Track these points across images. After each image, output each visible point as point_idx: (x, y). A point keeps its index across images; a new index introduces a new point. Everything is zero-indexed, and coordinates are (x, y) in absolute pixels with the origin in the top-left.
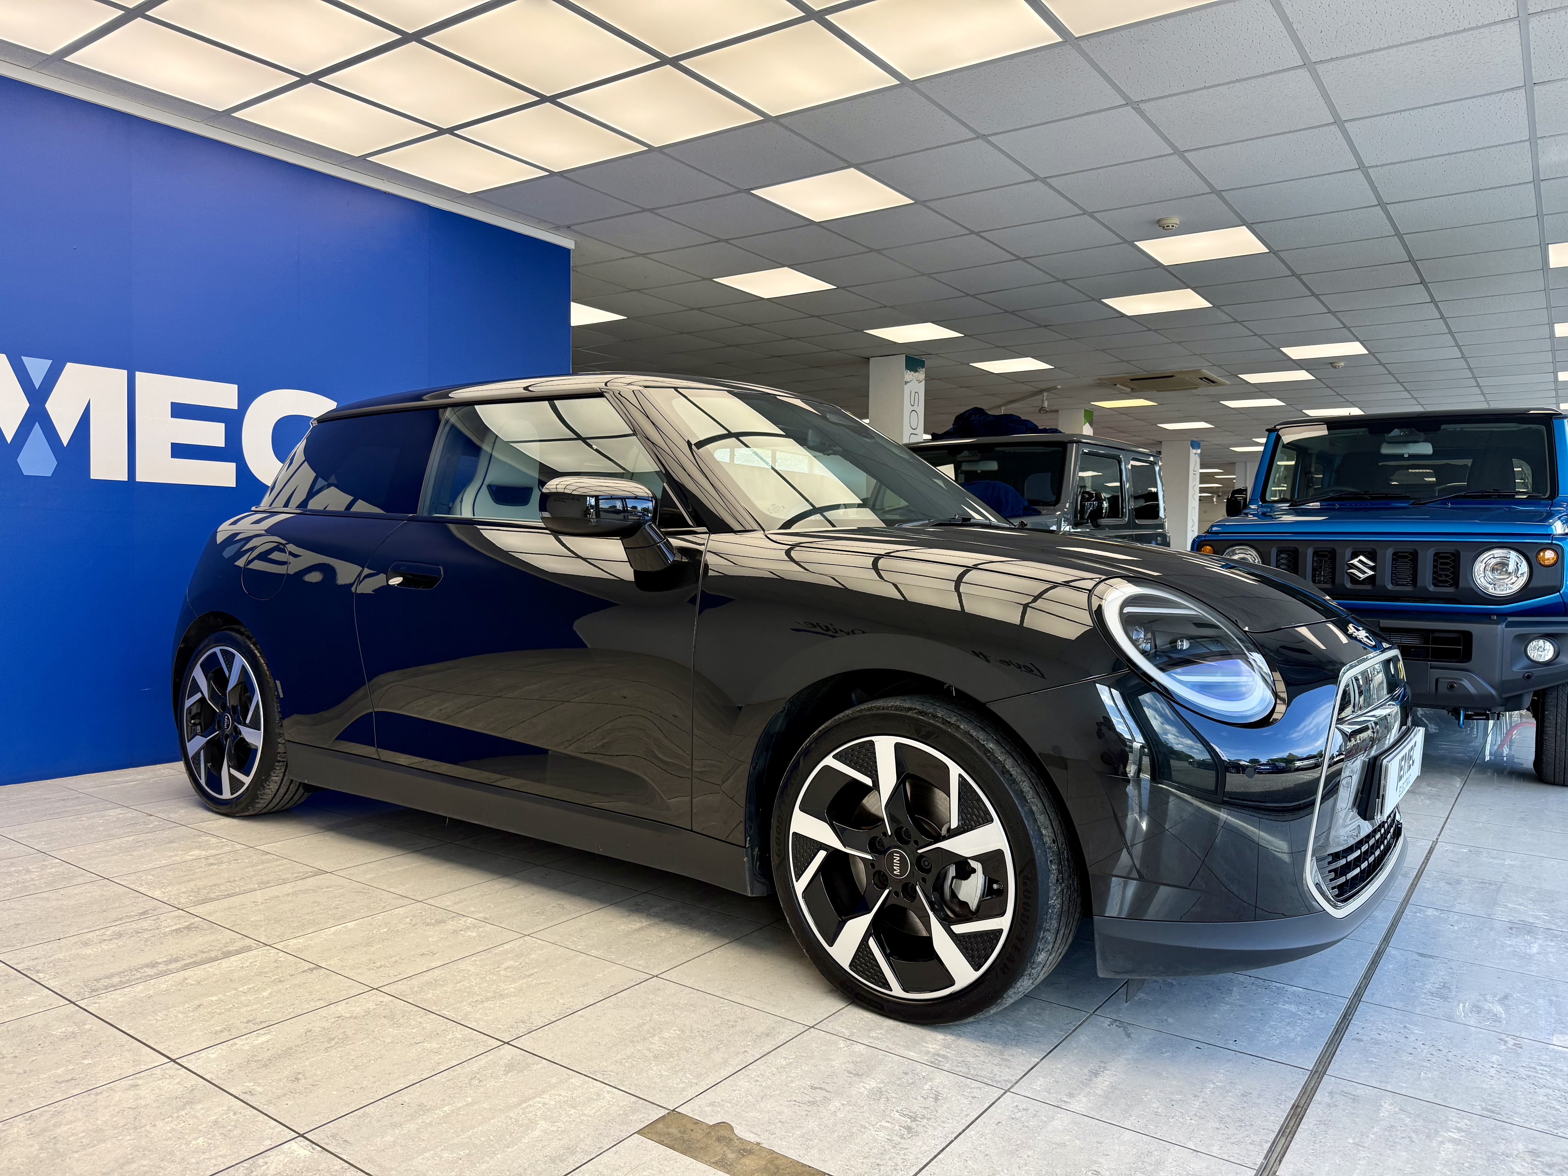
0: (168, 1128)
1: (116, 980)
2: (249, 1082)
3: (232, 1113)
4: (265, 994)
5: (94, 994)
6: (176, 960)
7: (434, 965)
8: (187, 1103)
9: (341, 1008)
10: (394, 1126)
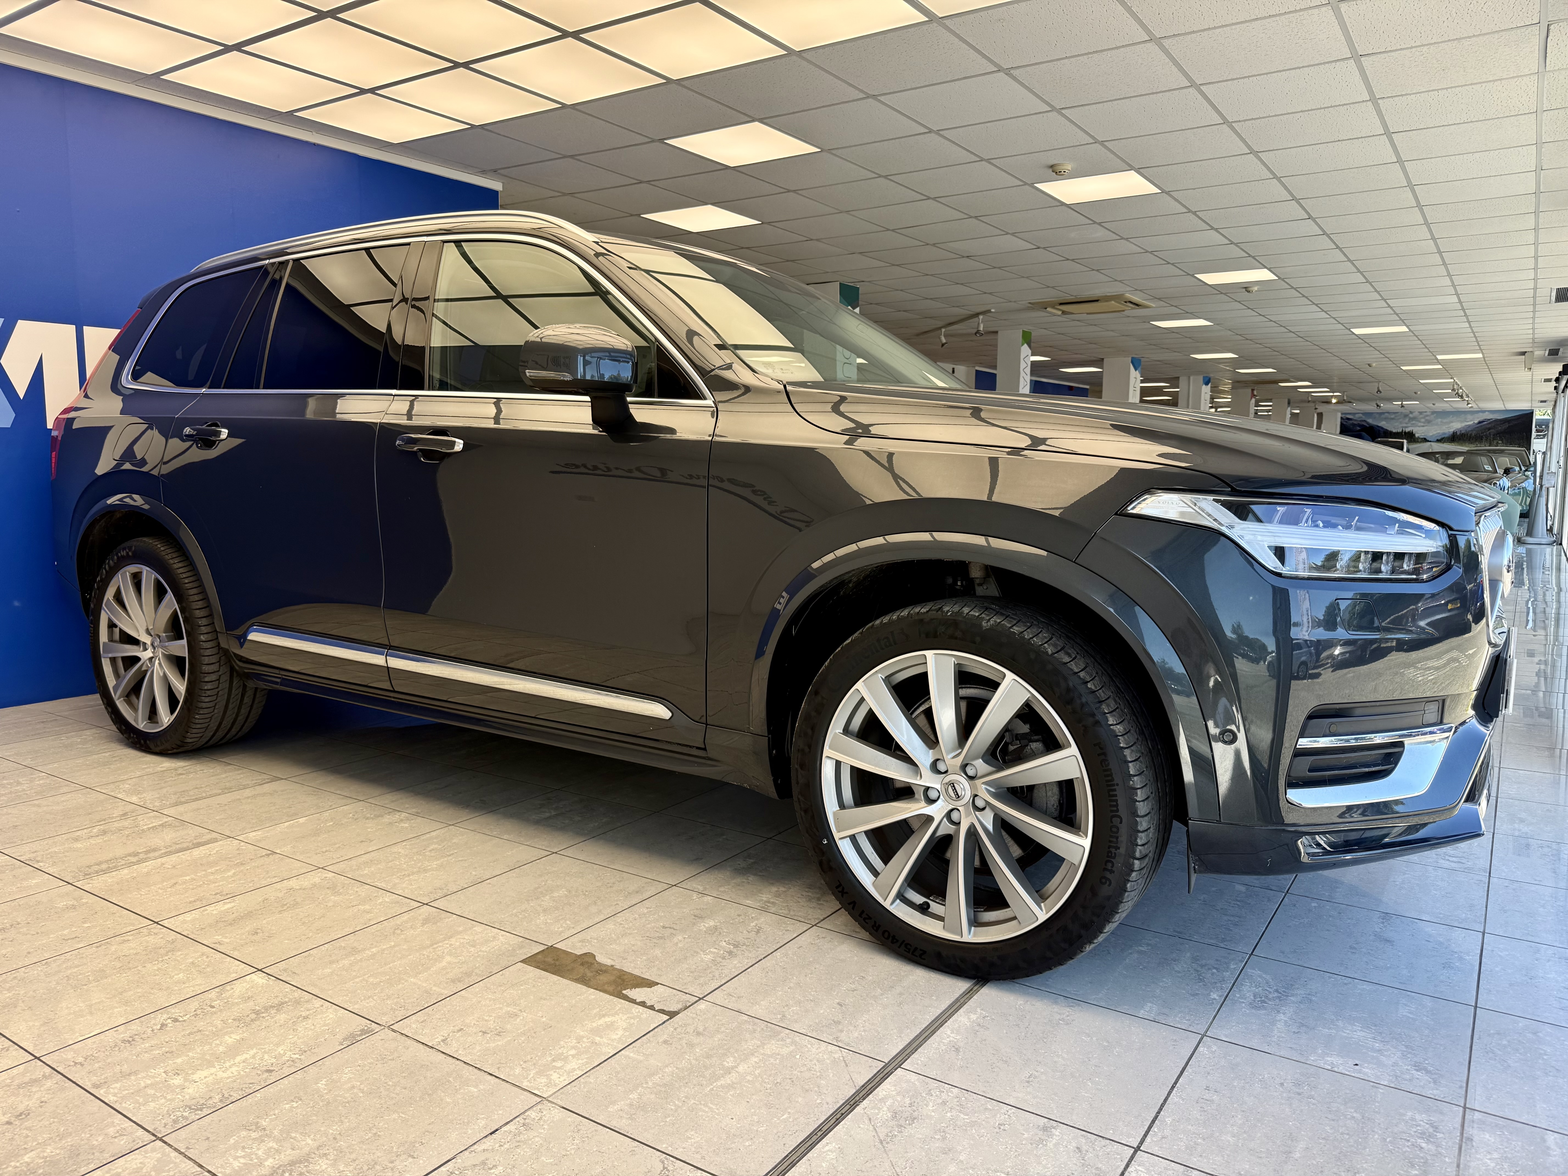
0: (156, 968)
1: (104, 866)
2: (218, 935)
3: (205, 957)
4: (230, 874)
5: (88, 877)
6: (154, 850)
7: (370, 849)
8: (169, 951)
9: (293, 883)
10: (331, 962)
